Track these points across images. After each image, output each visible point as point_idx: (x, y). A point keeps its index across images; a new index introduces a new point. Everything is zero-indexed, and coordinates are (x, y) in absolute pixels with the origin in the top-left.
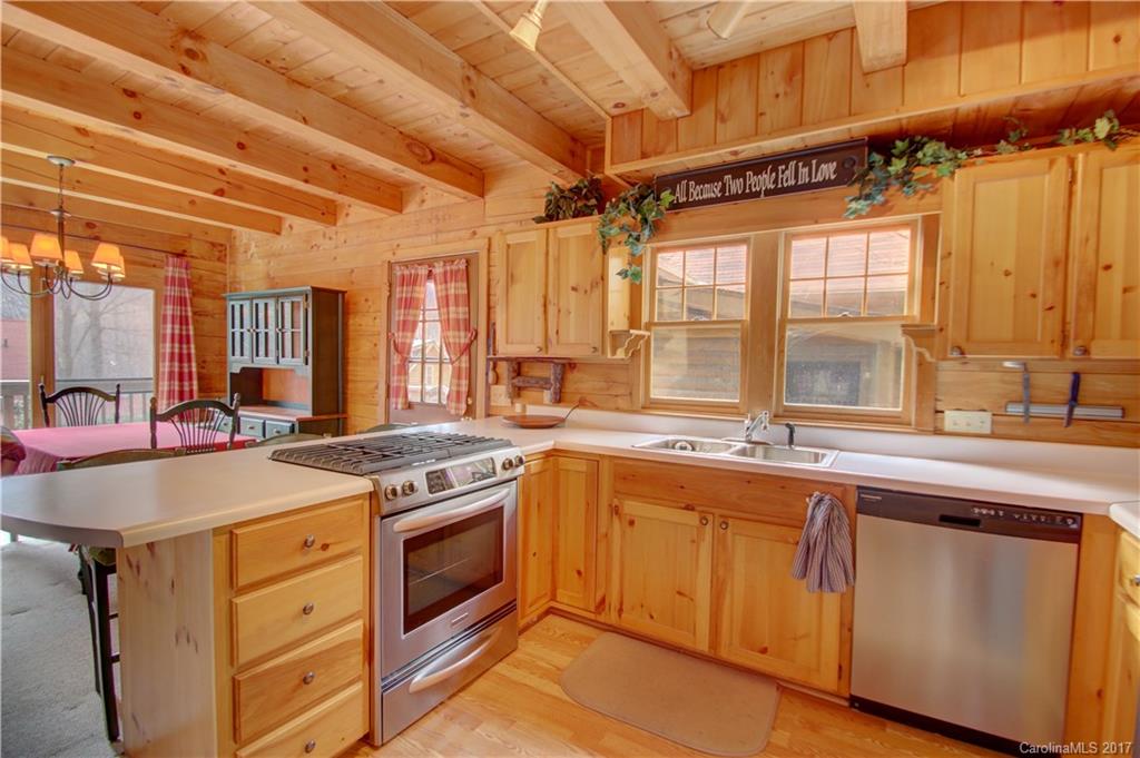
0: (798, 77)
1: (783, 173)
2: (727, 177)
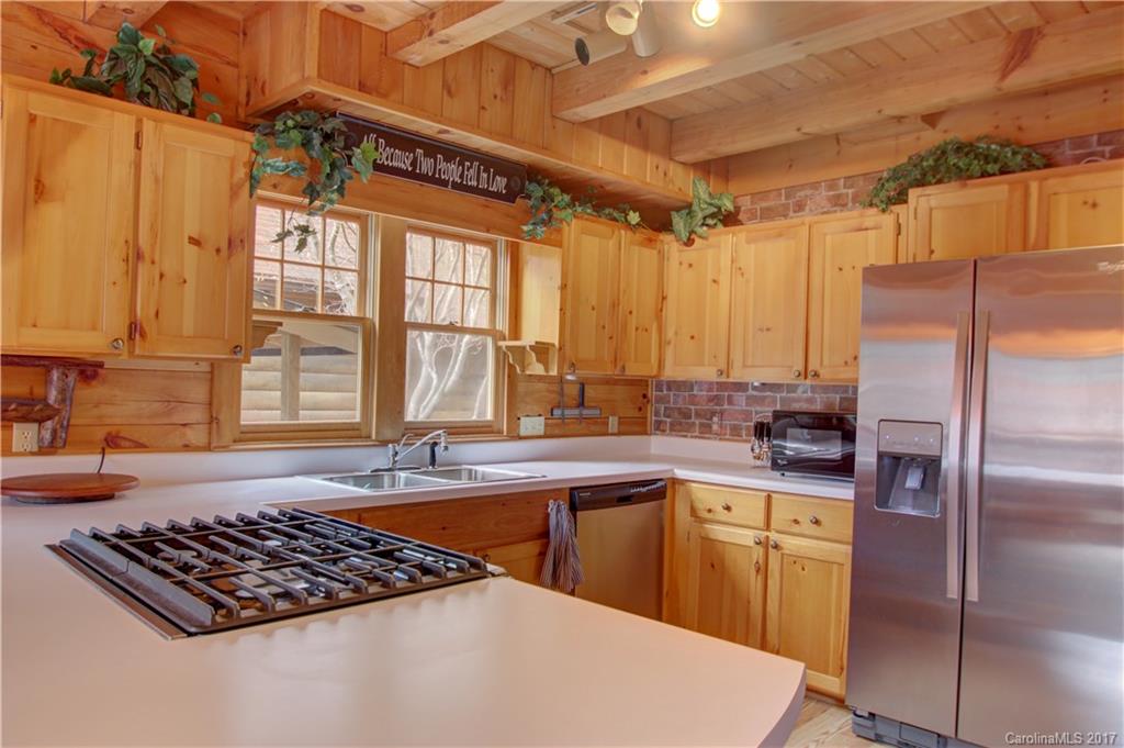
0: (510, 88)
1: (468, 170)
2: (419, 151)
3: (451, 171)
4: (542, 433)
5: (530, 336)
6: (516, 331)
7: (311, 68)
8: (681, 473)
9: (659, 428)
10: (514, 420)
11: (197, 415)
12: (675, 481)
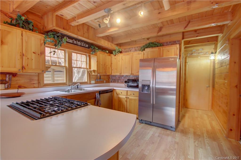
0: (88, 31)
1: (82, 43)
2: (74, 40)
3: (79, 43)
4: (94, 83)
5: (92, 69)
6: (90, 68)
7: (54, 25)
8: (115, 88)
9: (111, 82)
10: (90, 81)
11: (36, 82)
12: (114, 89)
